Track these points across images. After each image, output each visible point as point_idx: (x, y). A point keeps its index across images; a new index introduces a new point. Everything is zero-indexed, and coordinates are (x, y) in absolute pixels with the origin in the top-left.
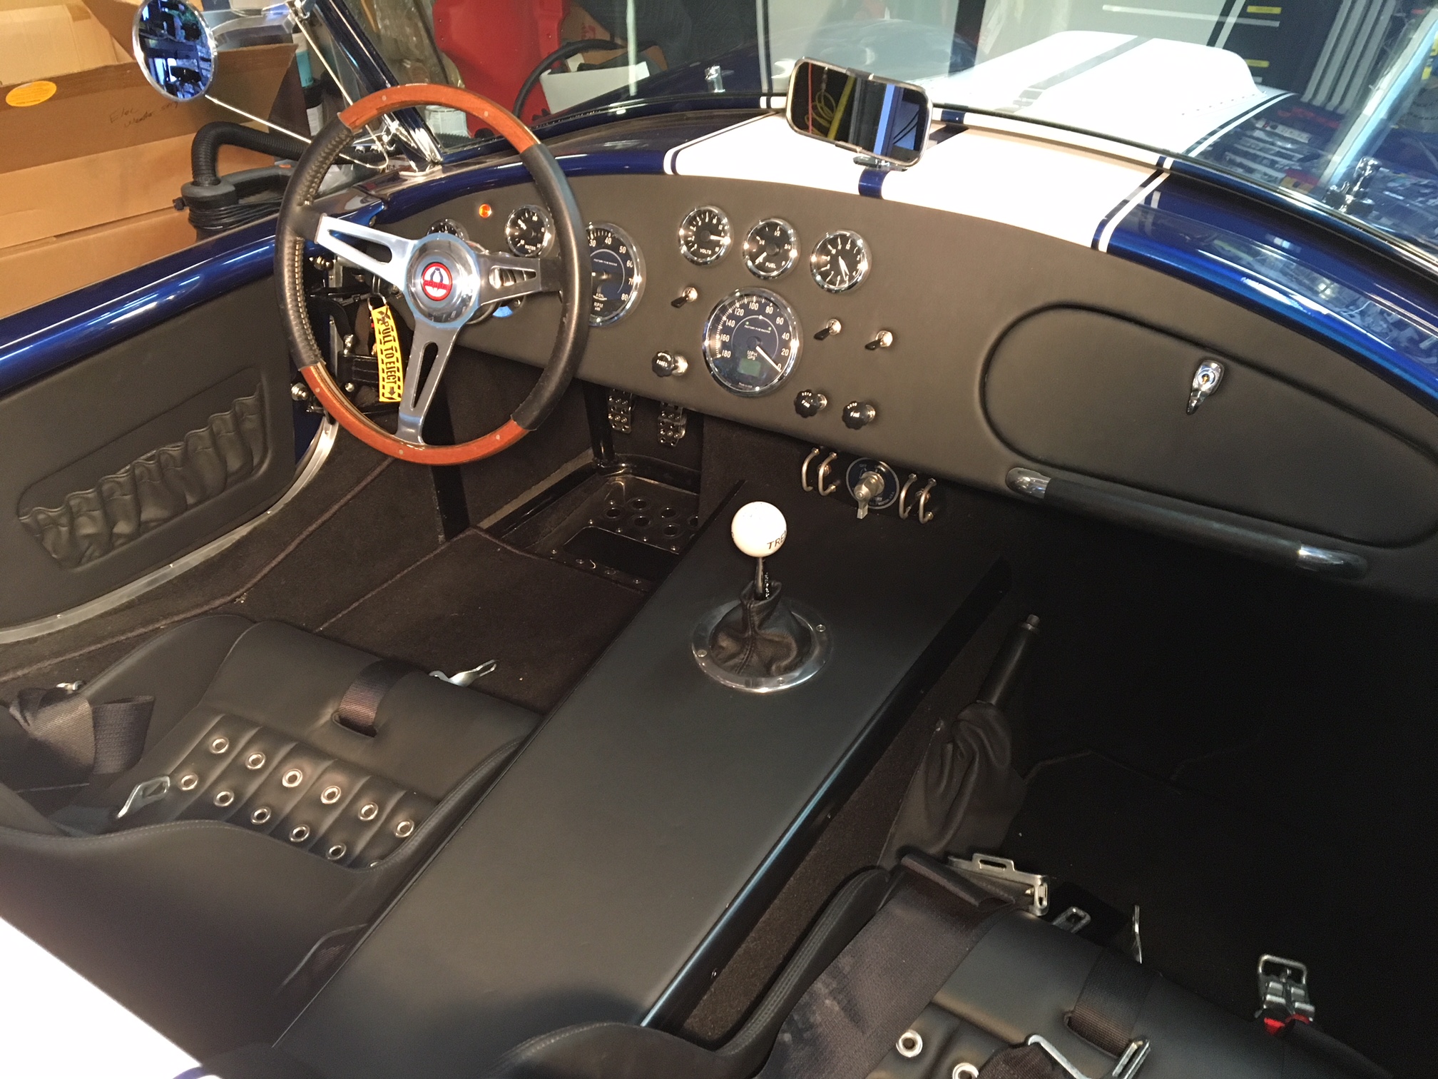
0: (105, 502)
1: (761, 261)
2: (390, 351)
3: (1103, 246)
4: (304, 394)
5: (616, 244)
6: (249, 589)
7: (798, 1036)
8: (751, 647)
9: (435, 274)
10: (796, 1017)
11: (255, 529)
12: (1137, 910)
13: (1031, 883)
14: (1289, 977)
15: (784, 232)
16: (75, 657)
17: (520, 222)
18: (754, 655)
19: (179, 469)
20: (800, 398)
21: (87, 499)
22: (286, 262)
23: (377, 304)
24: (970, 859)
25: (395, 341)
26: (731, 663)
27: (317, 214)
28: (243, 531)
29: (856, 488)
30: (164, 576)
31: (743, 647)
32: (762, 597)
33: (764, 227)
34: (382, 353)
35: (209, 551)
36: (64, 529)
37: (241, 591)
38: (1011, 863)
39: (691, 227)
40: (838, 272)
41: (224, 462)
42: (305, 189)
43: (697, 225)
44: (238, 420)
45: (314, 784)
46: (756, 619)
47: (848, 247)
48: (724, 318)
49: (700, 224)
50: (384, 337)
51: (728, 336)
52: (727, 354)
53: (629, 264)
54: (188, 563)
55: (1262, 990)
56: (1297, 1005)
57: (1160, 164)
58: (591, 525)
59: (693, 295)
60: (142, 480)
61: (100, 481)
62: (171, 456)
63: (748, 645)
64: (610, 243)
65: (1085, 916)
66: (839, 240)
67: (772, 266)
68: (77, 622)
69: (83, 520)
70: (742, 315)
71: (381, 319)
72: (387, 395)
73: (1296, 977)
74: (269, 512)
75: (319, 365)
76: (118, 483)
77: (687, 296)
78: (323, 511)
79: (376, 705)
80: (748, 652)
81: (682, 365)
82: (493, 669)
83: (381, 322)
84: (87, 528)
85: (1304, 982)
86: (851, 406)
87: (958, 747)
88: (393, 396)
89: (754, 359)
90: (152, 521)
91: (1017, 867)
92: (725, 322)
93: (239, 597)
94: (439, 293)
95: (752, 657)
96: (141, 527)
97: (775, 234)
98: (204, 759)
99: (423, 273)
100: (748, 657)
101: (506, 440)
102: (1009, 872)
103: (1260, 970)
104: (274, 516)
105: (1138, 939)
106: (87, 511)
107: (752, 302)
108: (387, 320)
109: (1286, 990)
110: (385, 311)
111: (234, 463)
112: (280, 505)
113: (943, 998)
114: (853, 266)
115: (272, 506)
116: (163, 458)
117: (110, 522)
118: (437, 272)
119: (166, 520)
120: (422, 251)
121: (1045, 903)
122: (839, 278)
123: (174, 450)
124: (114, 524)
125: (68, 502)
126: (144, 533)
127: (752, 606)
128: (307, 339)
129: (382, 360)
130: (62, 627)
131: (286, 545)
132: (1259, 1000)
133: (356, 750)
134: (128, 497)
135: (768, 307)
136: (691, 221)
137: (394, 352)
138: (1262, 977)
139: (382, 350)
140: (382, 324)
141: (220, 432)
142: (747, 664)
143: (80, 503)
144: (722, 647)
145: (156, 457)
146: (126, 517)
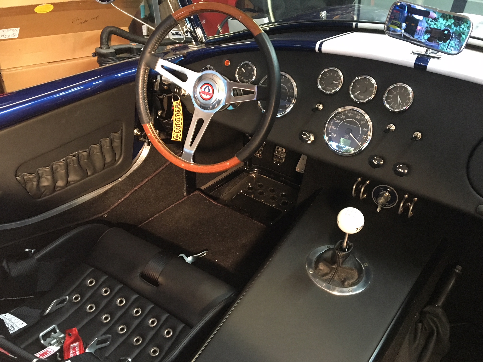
0: (53, 172)
1: (357, 95)
2: (179, 120)
4: (139, 133)
5: (286, 82)
6: (108, 212)
11: (113, 186)
17: (243, 69)
18: (336, 275)
19: (85, 161)
20: (372, 159)
21: (46, 171)
22: (141, 78)
23: (176, 99)
25: (181, 115)
26: (326, 278)
27: (157, 58)
28: (108, 187)
29: (379, 198)
30: (75, 203)
31: (331, 271)
32: (345, 250)
34: (175, 120)
35: (94, 194)
36: (35, 183)
37: (106, 212)
39: (324, 77)
40: (396, 103)
41: (104, 159)
42: (153, 46)
43: (327, 76)
44: (112, 142)
45: (130, 305)
46: (341, 261)
47: (403, 91)
50: (177, 114)
51: (336, 127)
52: (334, 135)
53: (292, 91)
54: (85, 199)
58: (241, 192)
59: (321, 107)
60: (69, 164)
61: (52, 164)
62: (83, 155)
63: (334, 271)
64: (283, 81)
66: (398, 88)
67: (362, 97)
68: (36, 221)
69: (43, 179)
70: (344, 118)
71: (177, 106)
72: (175, 138)
74: (119, 179)
75: (151, 123)
76: (59, 165)
77: (318, 108)
78: (142, 181)
80: (333, 273)
81: (312, 139)
82: (205, 254)
83: (176, 107)
84: (45, 183)
86: (399, 166)
87: (425, 326)
88: (177, 138)
89: (348, 139)
90: (72, 181)
92: (335, 121)
93: (104, 215)
94: (207, 97)
96: (68, 183)
99: (201, 88)
100: (333, 276)
101: (232, 165)
104: (121, 181)
106: (46, 176)
107: (350, 113)
108: (179, 106)
110: (179, 103)
111: (108, 159)
112: (124, 177)
115: (121, 177)
116: (80, 155)
117: (55, 180)
118: (207, 88)
119: (77, 181)
120: (201, 78)
122: (396, 106)
123: (84, 153)
124: (57, 182)
125: (38, 172)
126: (69, 186)
127: (340, 254)
129: (175, 123)
130: (31, 223)
131: (125, 194)
134: (63, 171)
135: (358, 116)
140: (177, 108)
141: (104, 146)
142: (333, 279)
143: (42, 173)
144: (320, 269)
145: (77, 156)
146: (62, 179)
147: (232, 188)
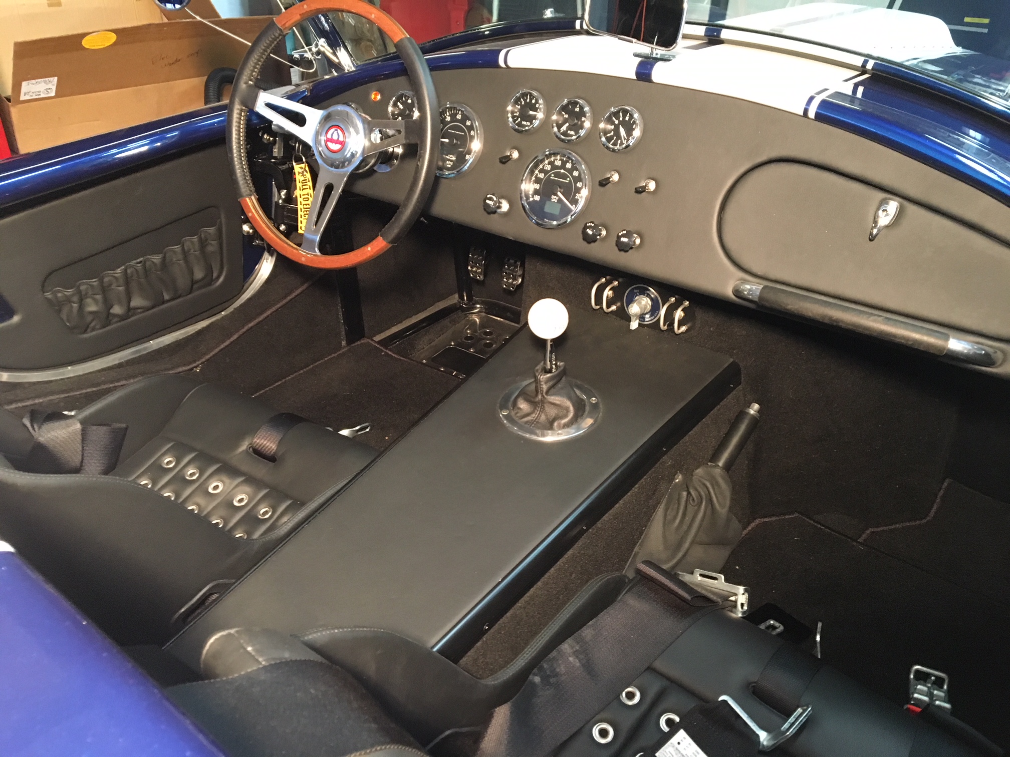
0: (104, 290)
1: (565, 130)
2: (307, 196)
3: (812, 114)
4: (251, 231)
5: (465, 118)
6: (203, 362)
7: (545, 679)
8: (541, 409)
9: (334, 134)
10: (545, 666)
11: (212, 324)
12: (820, 625)
13: (736, 592)
14: (934, 683)
15: (582, 108)
16: (76, 395)
17: (399, 104)
18: (543, 414)
19: (158, 273)
20: (586, 227)
21: (92, 286)
22: (235, 124)
23: (299, 161)
24: (692, 573)
25: (310, 189)
26: (526, 419)
27: (257, 90)
28: (204, 324)
29: (630, 306)
30: (145, 349)
31: (535, 408)
32: (550, 371)
33: (567, 105)
34: (301, 197)
35: (178, 335)
36: (75, 305)
37: (198, 363)
38: (721, 577)
39: (517, 106)
40: (619, 137)
41: (192, 273)
42: (249, 72)
43: (521, 105)
44: (203, 244)
45: (230, 492)
46: (545, 387)
47: (627, 118)
48: (537, 172)
49: (523, 103)
50: (303, 186)
51: (539, 185)
52: (537, 198)
53: (472, 133)
54: (163, 341)
55: (911, 690)
56: (937, 703)
57: (864, 66)
58: (452, 345)
59: (515, 155)
60: (132, 277)
61: (102, 275)
62: (154, 263)
63: (539, 407)
64: (460, 118)
65: (780, 626)
66: (621, 113)
67: (572, 133)
68: (81, 373)
69: (89, 300)
70: (549, 169)
71: (301, 172)
73: (939, 683)
74: (223, 313)
75: (253, 197)
76: (114, 277)
77: (511, 155)
78: (260, 314)
79: (278, 440)
80: (538, 413)
81: (505, 206)
82: (368, 430)
83: (300, 174)
84: (92, 307)
85: (945, 687)
86: (622, 233)
87: (691, 495)
89: (556, 201)
90: (139, 308)
91: (726, 580)
92: (537, 174)
93: (196, 367)
94: (335, 147)
95: (541, 416)
96: (130, 311)
97: (576, 110)
98: (158, 471)
99: (327, 133)
100: (538, 416)
101: (375, 251)
102: (720, 584)
103: (912, 676)
104: (225, 316)
105: (818, 645)
106: (92, 294)
107: (557, 160)
108: (305, 173)
109: (930, 692)
110: (304, 167)
111: (199, 274)
112: (231, 309)
113: (658, 665)
114: (629, 132)
115: (225, 309)
116: (148, 264)
117: (108, 305)
118: (336, 132)
119: (148, 309)
120: (327, 118)
121: (745, 608)
122: (619, 141)
123: (156, 259)
124: (111, 307)
125: (79, 286)
126: (132, 316)
127: (542, 377)
128: (245, 179)
129: (301, 202)
130: (72, 375)
131: (232, 335)
132: (908, 698)
133: (261, 470)
134: (121, 288)
135: (568, 164)
136: (517, 101)
137: (309, 197)
138: (912, 681)
139: (300, 195)
140: (301, 176)
141: (189, 250)
142: (537, 421)
143: (87, 288)
144: (520, 409)
145: (143, 263)
146: (120, 303)
147: (437, 338)
